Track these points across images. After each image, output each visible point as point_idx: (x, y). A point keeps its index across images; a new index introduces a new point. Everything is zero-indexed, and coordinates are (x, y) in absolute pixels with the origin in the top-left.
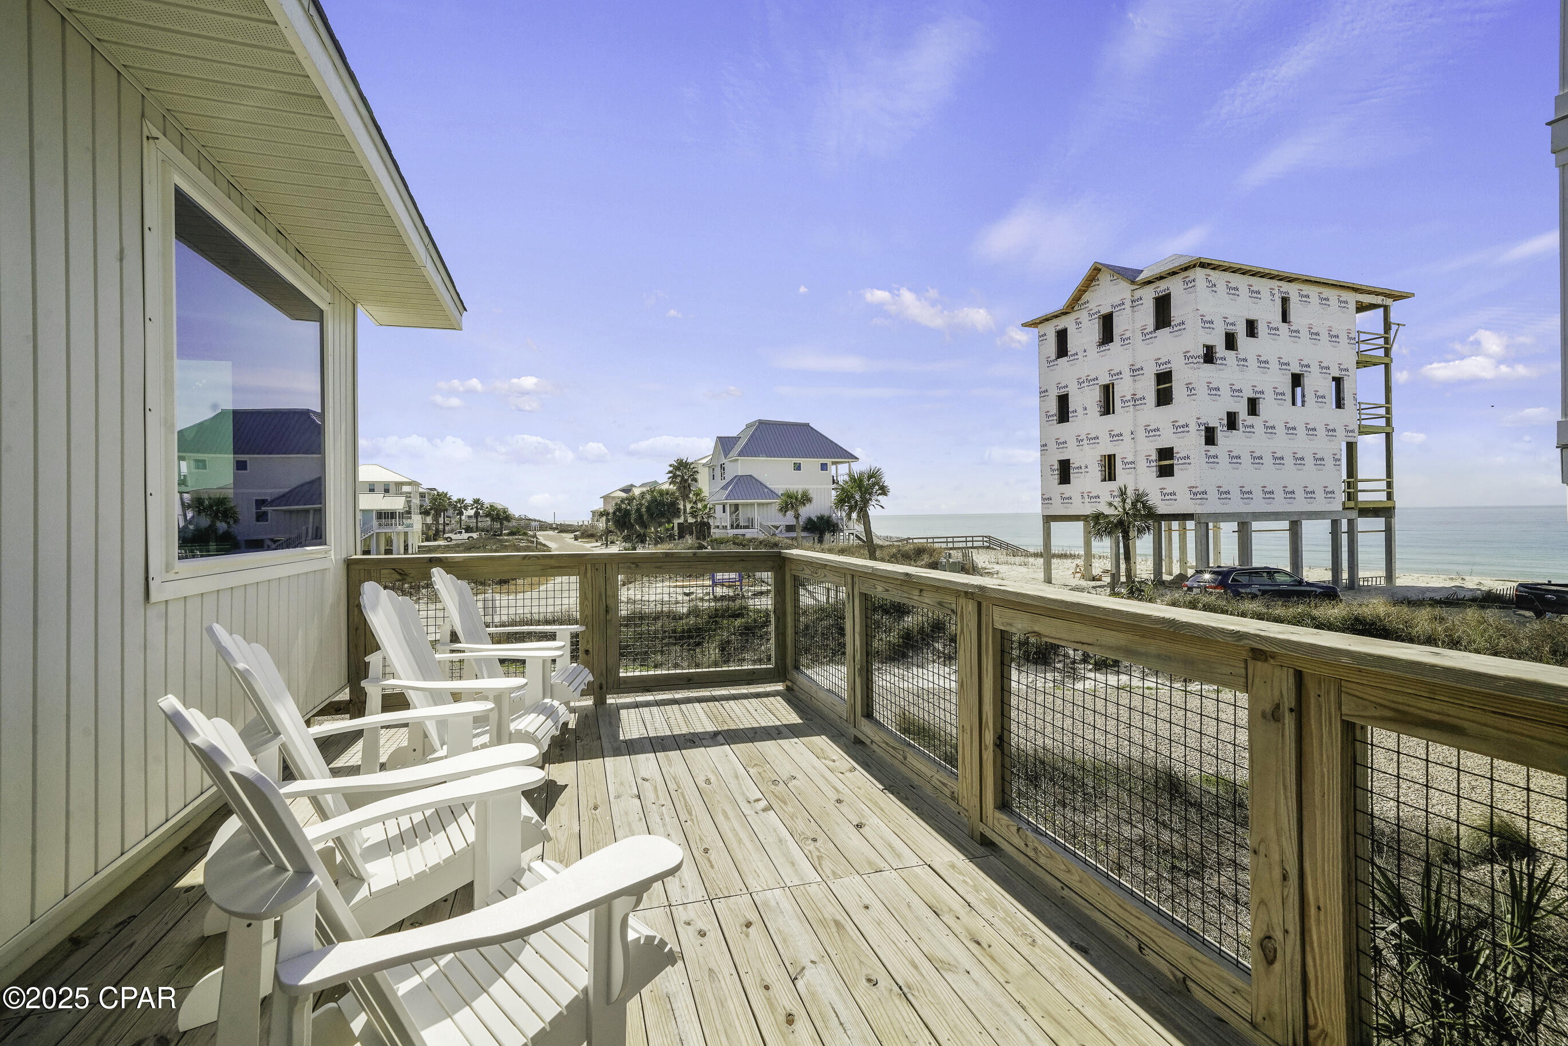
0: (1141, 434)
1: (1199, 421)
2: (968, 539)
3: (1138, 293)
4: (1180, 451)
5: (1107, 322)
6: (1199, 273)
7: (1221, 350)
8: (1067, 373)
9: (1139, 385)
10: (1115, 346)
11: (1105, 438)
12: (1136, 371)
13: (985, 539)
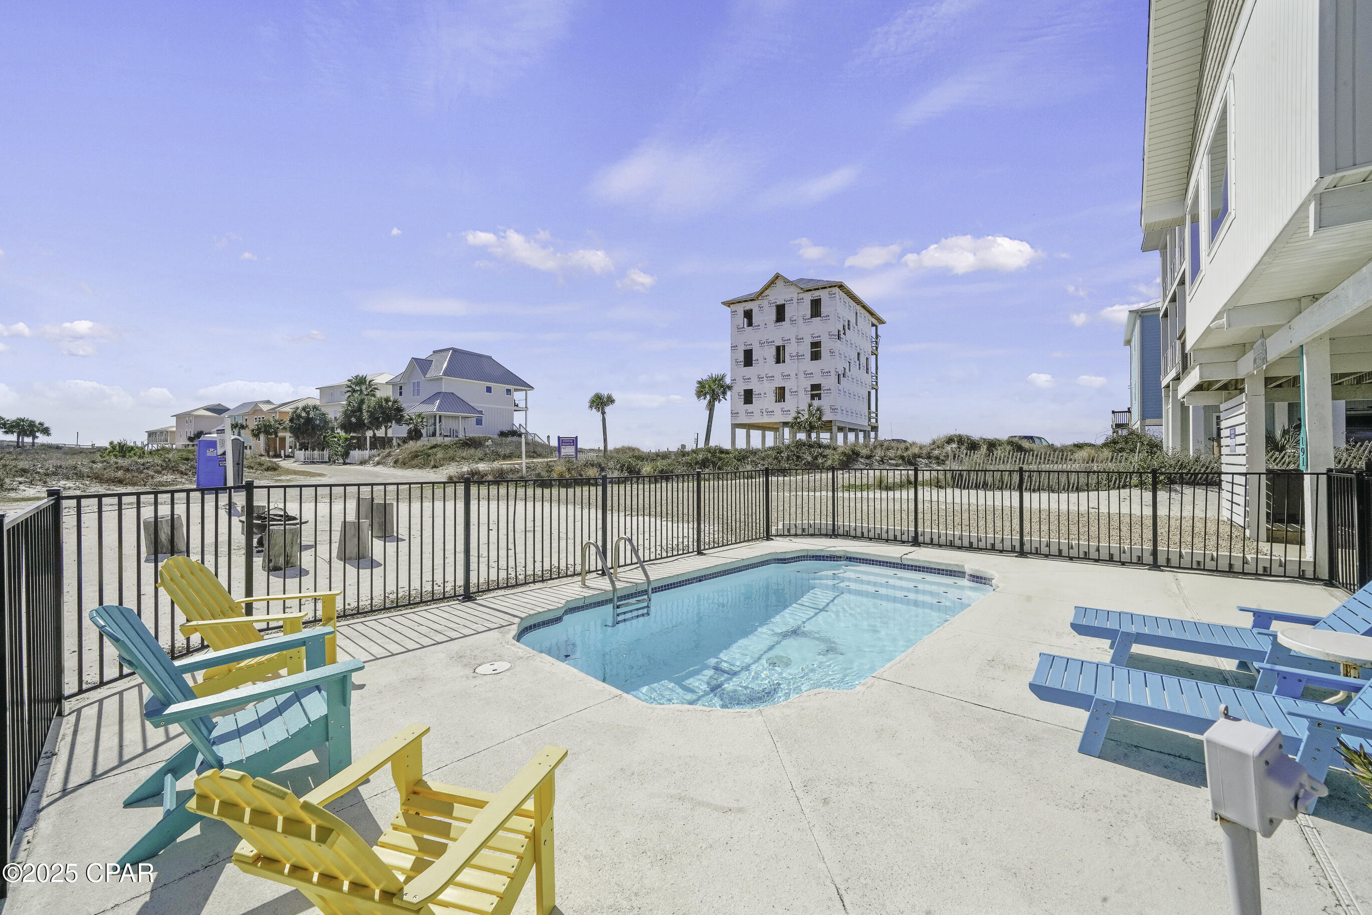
0: (801, 376)
1: (836, 370)
3: (801, 296)
4: (824, 385)
5: (781, 309)
6: (836, 290)
7: (842, 334)
8: (751, 338)
9: (800, 348)
10: (786, 324)
11: (778, 377)
12: (799, 340)
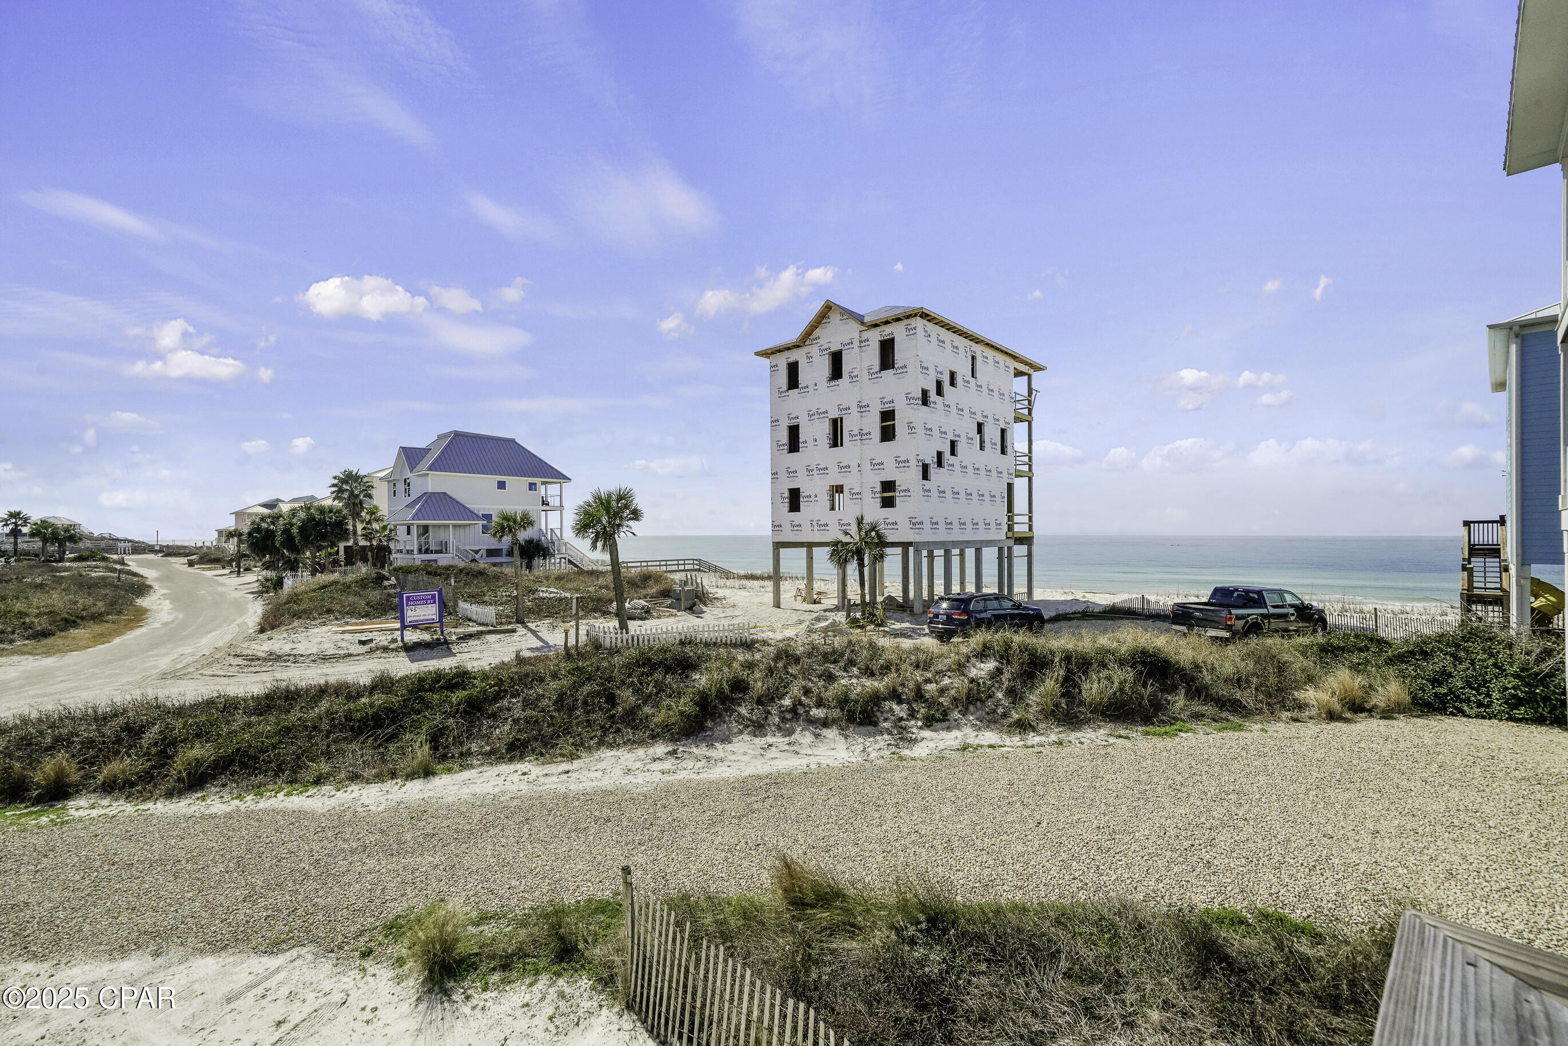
0: (867, 467)
1: (919, 458)
2: (680, 562)
3: (866, 335)
4: (901, 483)
5: (836, 359)
6: (919, 323)
7: (933, 395)
8: (798, 405)
9: (865, 421)
10: (843, 382)
11: (833, 469)
12: (863, 408)
13: (696, 562)
